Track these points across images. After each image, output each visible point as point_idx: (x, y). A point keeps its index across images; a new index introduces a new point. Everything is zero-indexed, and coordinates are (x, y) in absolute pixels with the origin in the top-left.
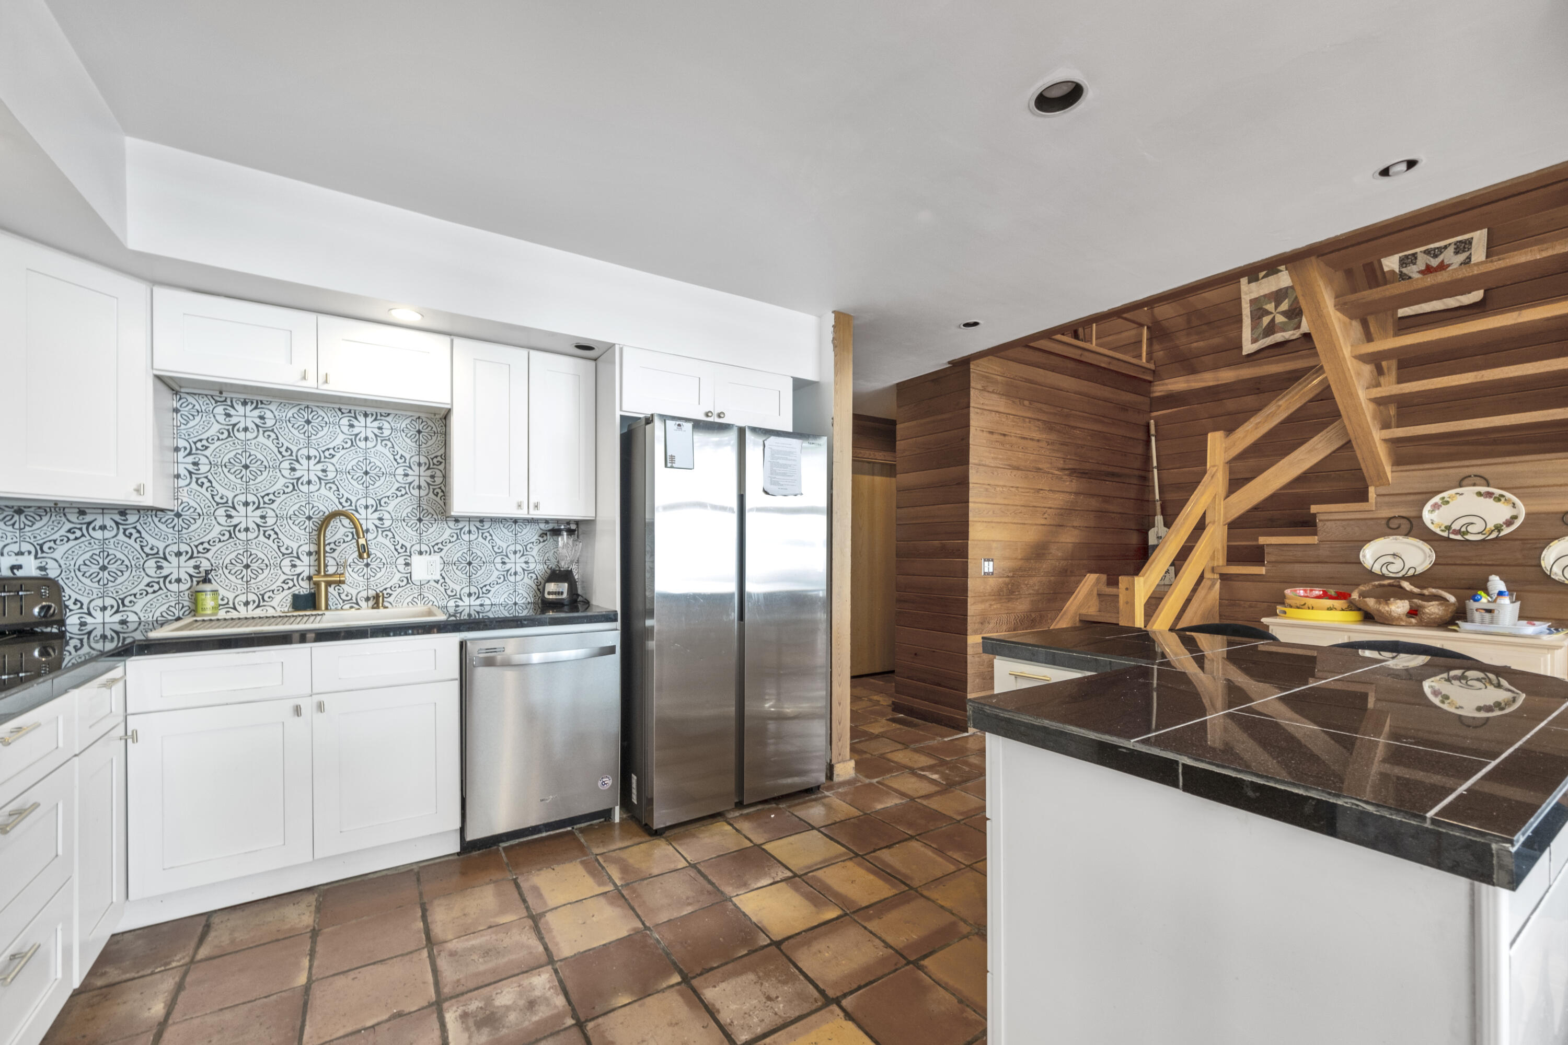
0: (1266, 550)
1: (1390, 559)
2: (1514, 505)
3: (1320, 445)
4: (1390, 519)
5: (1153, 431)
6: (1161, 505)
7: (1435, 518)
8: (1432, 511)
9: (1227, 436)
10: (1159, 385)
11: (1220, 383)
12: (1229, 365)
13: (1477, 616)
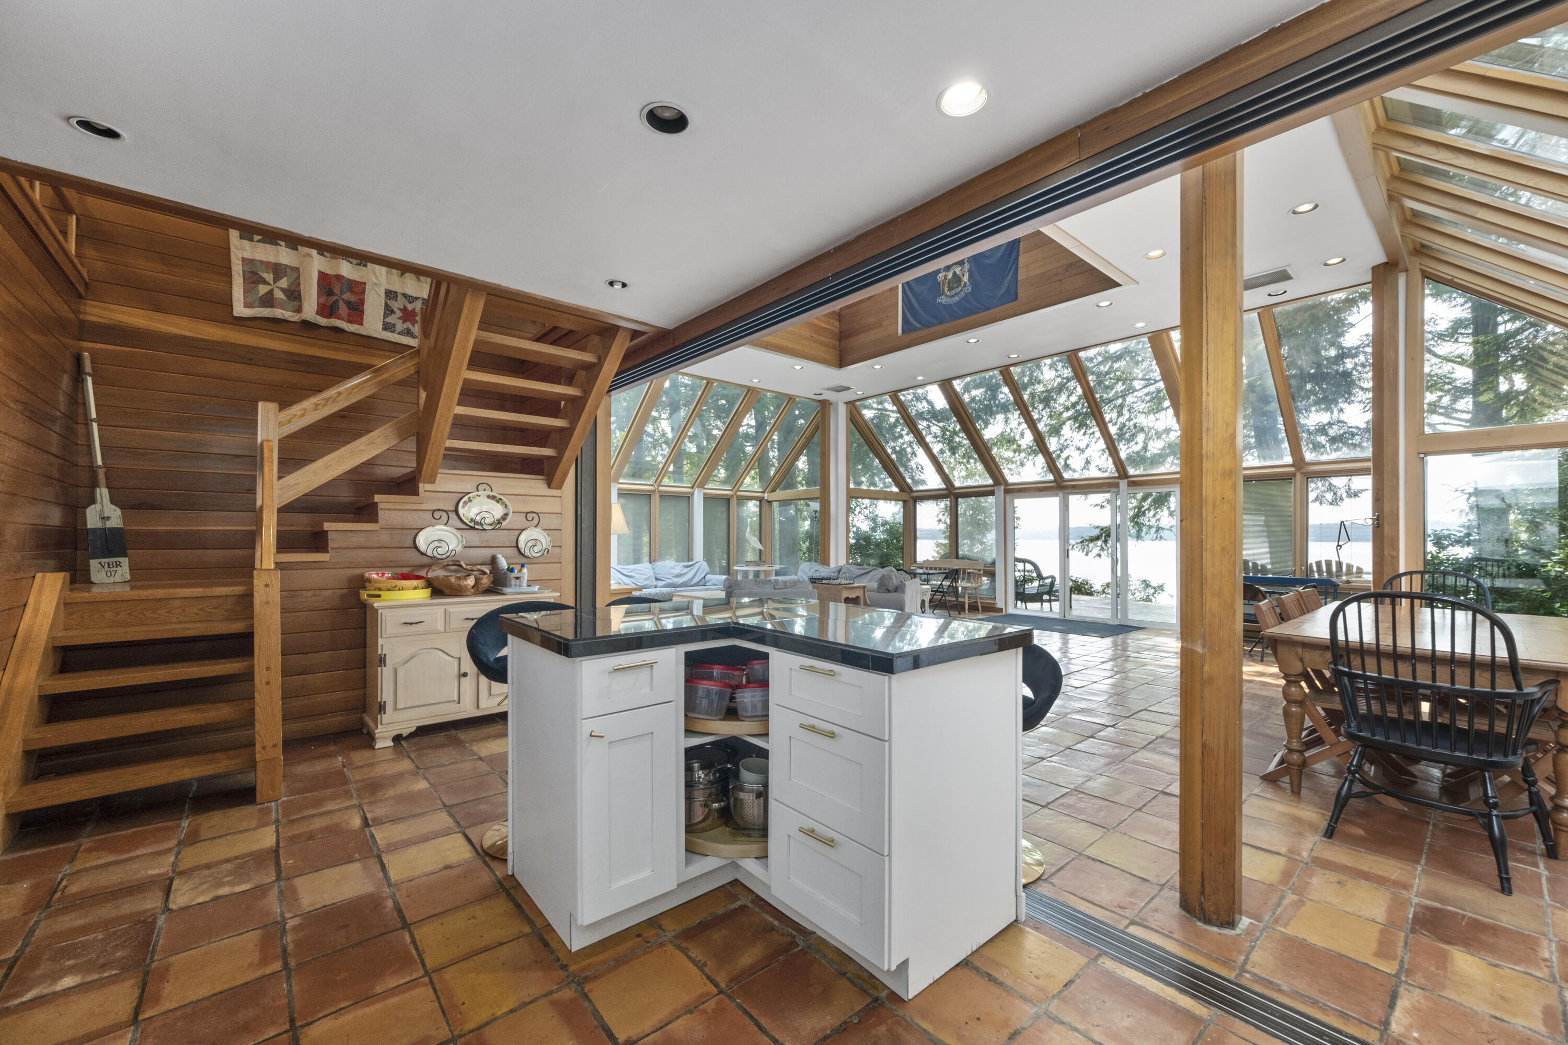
0: (330, 536)
1: (436, 544)
2: (506, 506)
3: (378, 441)
4: (434, 511)
5: (88, 367)
6: (106, 474)
7: (469, 512)
8: (463, 507)
9: (280, 410)
10: (94, 307)
11: (199, 336)
12: (211, 319)
13: (513, 581)
